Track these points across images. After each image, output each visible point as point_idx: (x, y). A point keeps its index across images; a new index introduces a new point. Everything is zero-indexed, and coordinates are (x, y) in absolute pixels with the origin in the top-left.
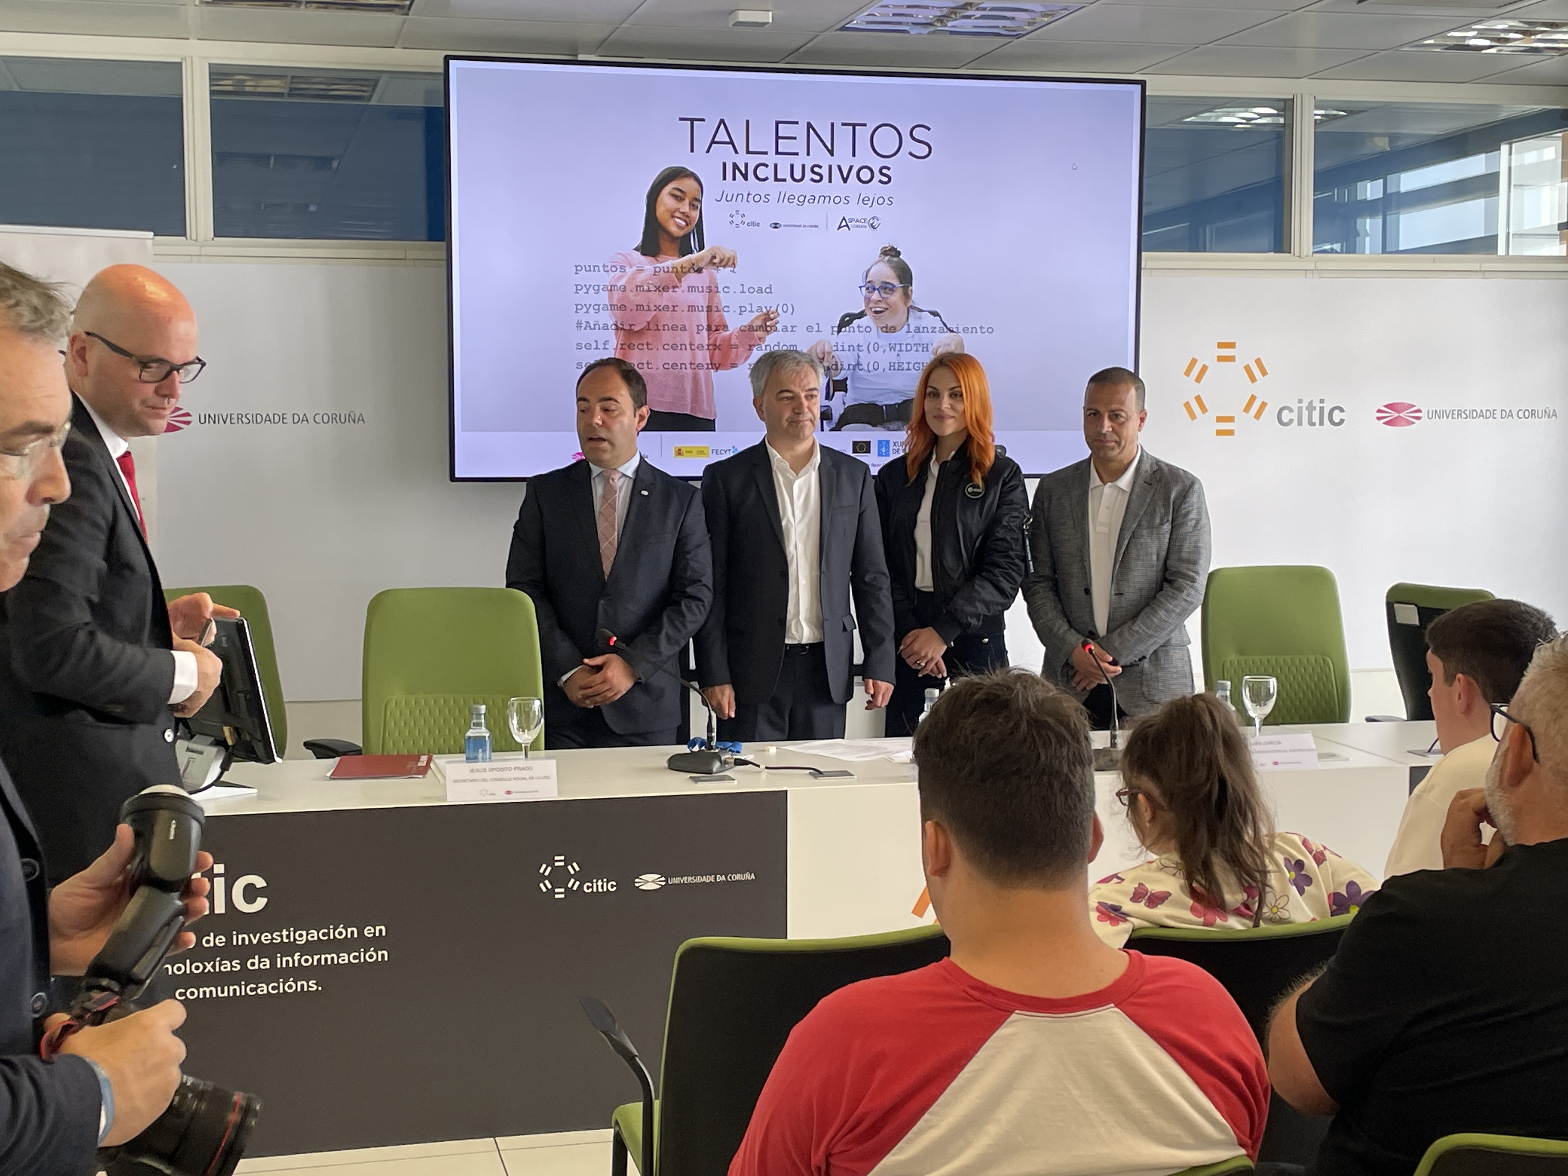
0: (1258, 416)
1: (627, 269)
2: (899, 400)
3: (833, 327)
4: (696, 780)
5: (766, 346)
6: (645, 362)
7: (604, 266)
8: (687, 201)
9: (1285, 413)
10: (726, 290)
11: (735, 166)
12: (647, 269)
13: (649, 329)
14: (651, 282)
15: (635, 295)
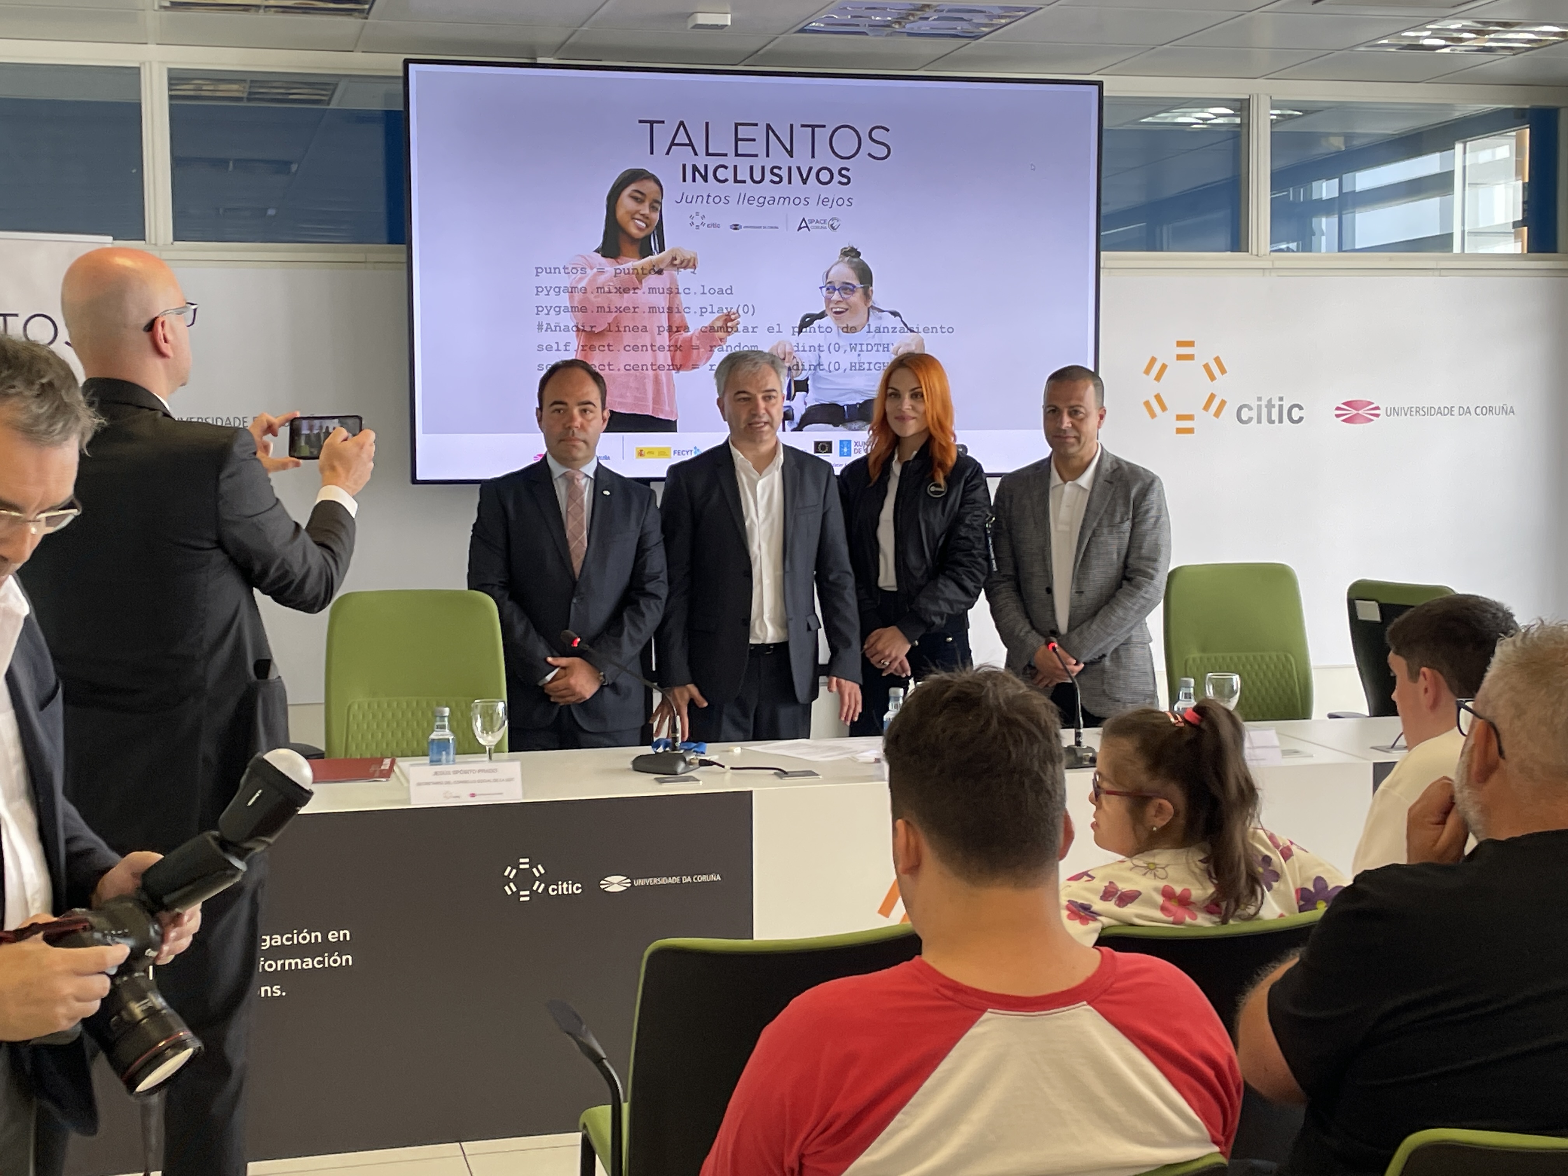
0: (1217, 414)
1: (588, 271)
2: (860, 400)
3: (793, 328)
4: (661, 781)
5: (727, 347)
6: (606, 363)
7: (564, 268)
8: (647, 204)
9: (1245, 410)
10: (687, 291)
11: (695, 169)
12: (607, 271)
13: (610, 331)
14: (611, 284)
15: (595, 297)
